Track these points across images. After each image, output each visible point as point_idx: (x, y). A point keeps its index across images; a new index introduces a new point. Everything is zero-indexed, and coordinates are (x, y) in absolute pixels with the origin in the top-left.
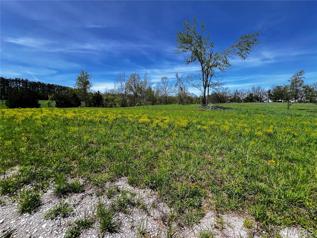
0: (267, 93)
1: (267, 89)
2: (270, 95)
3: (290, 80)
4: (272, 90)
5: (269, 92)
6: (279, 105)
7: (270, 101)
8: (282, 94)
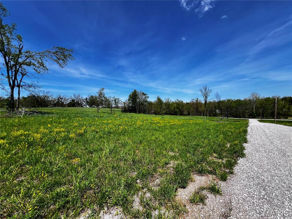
0: (85, 100)
1: (84, 97)
2: (87, 102)
3: (98, 92)
4: (88, 98)
5: (86, 99)
6: (93, 110)
7: (88, 106)
8: (94, 102)
